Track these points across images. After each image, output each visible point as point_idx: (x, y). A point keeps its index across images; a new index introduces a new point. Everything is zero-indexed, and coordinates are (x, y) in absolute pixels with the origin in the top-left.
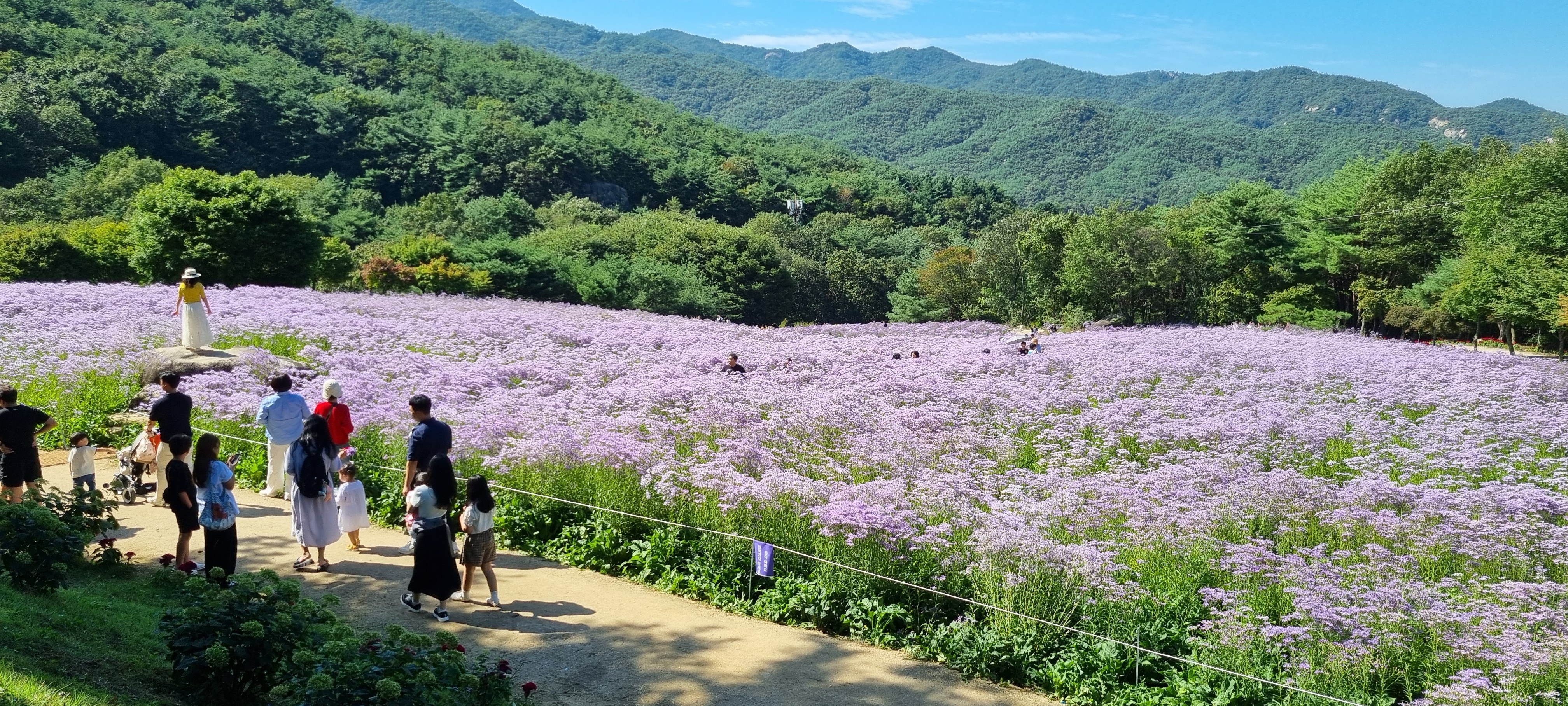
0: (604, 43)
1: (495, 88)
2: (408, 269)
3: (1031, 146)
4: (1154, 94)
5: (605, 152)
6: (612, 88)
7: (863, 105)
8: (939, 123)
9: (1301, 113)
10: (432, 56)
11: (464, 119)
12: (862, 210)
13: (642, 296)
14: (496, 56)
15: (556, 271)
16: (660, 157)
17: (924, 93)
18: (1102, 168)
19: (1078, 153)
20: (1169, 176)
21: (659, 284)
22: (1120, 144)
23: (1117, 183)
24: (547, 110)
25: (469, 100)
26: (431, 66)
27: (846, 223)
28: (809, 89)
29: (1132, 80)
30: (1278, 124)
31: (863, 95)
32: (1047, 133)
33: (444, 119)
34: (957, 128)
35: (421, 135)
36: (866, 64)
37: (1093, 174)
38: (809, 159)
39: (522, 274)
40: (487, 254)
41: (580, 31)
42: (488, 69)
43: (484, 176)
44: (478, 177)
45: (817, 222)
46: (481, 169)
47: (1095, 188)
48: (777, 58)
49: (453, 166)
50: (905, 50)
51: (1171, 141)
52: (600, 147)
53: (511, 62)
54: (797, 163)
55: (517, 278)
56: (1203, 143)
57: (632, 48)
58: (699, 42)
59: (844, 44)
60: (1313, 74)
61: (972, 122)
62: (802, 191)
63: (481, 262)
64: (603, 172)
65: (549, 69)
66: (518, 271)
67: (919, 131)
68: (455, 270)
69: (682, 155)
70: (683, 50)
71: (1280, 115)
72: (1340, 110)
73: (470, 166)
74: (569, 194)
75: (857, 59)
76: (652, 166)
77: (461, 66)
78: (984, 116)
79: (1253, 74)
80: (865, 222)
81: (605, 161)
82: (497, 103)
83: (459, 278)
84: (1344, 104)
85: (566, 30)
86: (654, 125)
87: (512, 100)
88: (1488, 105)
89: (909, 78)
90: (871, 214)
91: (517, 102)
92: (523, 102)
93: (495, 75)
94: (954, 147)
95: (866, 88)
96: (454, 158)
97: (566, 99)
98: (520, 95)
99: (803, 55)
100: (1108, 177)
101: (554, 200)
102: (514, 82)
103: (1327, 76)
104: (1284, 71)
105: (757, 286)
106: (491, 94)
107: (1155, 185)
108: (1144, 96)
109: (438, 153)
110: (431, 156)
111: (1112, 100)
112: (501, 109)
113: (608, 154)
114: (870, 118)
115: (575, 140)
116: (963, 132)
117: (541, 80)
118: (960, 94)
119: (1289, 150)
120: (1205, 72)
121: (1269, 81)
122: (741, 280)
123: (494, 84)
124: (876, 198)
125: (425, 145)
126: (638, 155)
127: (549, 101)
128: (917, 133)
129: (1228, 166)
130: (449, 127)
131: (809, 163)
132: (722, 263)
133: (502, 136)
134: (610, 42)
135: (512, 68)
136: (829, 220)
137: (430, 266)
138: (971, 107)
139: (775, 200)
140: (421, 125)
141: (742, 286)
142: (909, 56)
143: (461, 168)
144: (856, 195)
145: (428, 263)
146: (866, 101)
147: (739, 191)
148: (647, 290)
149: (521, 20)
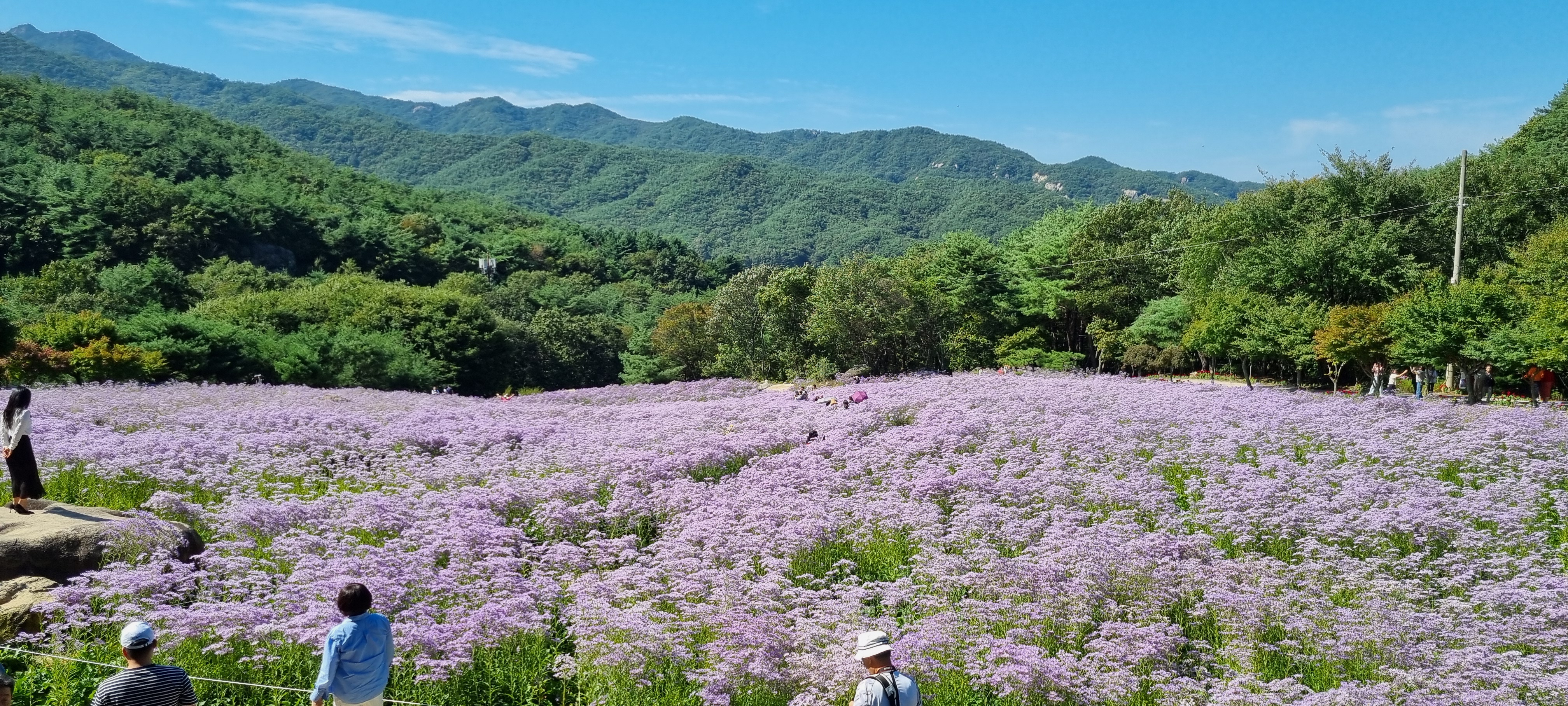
0: (228, 92)
1: (115, 140)
2: (60, 354)
3: (695, 200)
4: (801, 151)
5: (265, 211)
6: (256, 141)
7: (525, 160)
8: (602, 178)
9: (929, 169)
10: (31, 103)
11: (84, 174)
12: (557, 267)
13: (349, 370)
14: (111, 105)
15: (241, 347)
16: (330, 216)
17: (584, 149)
18: (762, 220)
19: (739, 207)
20: (824, 228)
21: (367, 356)
22: (776, 197)
23: (777, 235)
24: (183, 166)
25: (83, 154)
26: (29, 114)
27: (543, 282)
28: (465, 144)
29: (781, 138)
30: (911, 179)
31: (522, 150)
32: (708, 188)
33: (57, 175)
34: (621, 182)
35: (29, 194)
36: (522, 119)
37: (755, 227)
38: (490, 216)
39: (202, 352)
40: (154, 331)
41: (198, 80)
42: (105, 119)
43: (116, 240)
44: (108, 241)
45: (512, 281)
46: (110, 232)
47: (759, 240)
48: (426, 112)
49: (75, 229)
50: (561, 106)
51: (823, 195)
52: (259, 206)
53: (130, 112)
54: (478, 220)
55: (198, 357)
56: (851, 195)
57: (262, 99)
58: (338, 93)
59: (497, 99)
60: (936, 134)
61: (637, 178)
62: (492, 248)
63: (148, 341)
64: (265, 233)
65: (177, 119)
66: (197, 350)
67: (582, 187)
68: (123, 352)
69: (353, 214)
70: (321, 101)
71: (911, 171)
72: (960, 166)
73: (96, 229)
74: (224, 258)
75: (511, 114)
76: (321, 225)
77: (70, 115)
78: (646, 171)
79: (886, 133)
80: (563, 280)
81: (266, 221)
82: (120, 157)
83: (128, 362)
84: (963, 161)
85: (182, 78)
86: (314, 180)
87: (138, 154)
88: (1076, 163)
89: (567, 134)
90: (565, 272)
91: (145, 156)
92: (152, 155)
93: (115, 124)
94: (619, 202)
95: (526, 143)
96: (76, 220)
97: (206, 153)
98: (147, 147)
99: (457, 108)
100: (768, 229)
101: (207, 265)
102: (138, 133)
103: (947, 136)
104: (911, 131)
105: (470, 352)
106: (110, 147)
107: (811, 236)
108: (792, 152)
109: (53, 213)
110: (44, 218)
111: (763, 156)
112: (126, 163)
113: (269, 213)
114: (532, 174)
115: (227, 198)
116: (627, 187)
117: (172, 132)
118: (622, 150)
119: (924, 202)
120: (844, 131)
121: (900, 140)
122: (451, 346)
123: (115, 135)
124: (568, 254)
125: (35, 206)
126: (303, 214)
127: (185, 155)
128: (580, 189)
129: (873, 217)
130: (65, 183)
131: (490, 219)
132: (429, 330)
133: (134, 193)
134: (235, 92)
135: (134, 116)
136: (525, 278)
137: (89, 349)
138: (633, 162)
139: (463, 259)
140: (27, 183)
141: (454, 354)
142: (565, 112)
143: (85, 231)
144: (548, 252)
145: (86, 345)
146: (527, 157)
147: (424, 250)
148: (354, 362)
149: (125, 66)
